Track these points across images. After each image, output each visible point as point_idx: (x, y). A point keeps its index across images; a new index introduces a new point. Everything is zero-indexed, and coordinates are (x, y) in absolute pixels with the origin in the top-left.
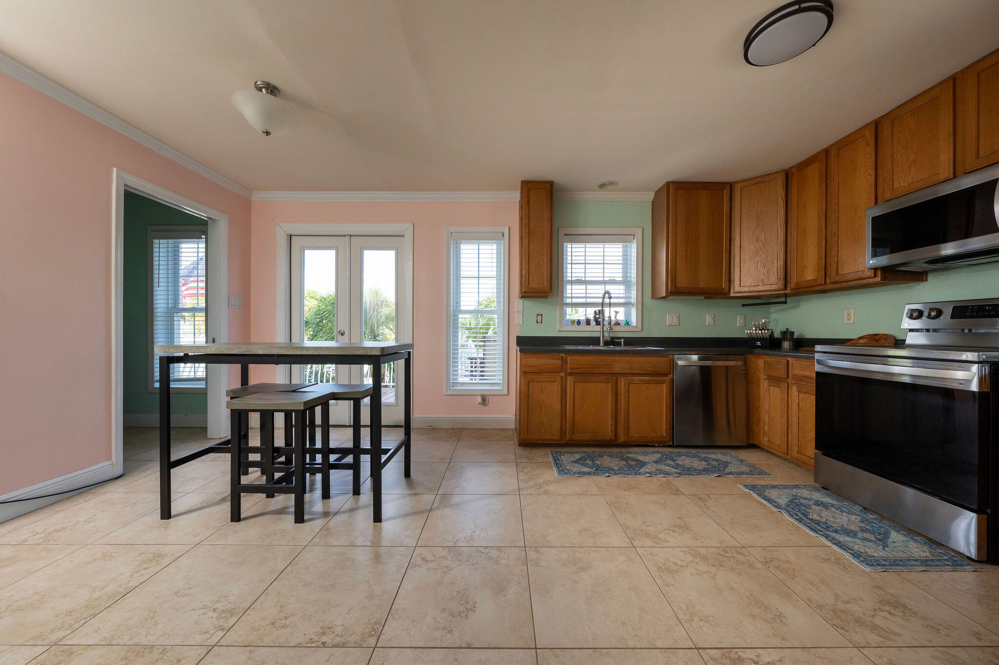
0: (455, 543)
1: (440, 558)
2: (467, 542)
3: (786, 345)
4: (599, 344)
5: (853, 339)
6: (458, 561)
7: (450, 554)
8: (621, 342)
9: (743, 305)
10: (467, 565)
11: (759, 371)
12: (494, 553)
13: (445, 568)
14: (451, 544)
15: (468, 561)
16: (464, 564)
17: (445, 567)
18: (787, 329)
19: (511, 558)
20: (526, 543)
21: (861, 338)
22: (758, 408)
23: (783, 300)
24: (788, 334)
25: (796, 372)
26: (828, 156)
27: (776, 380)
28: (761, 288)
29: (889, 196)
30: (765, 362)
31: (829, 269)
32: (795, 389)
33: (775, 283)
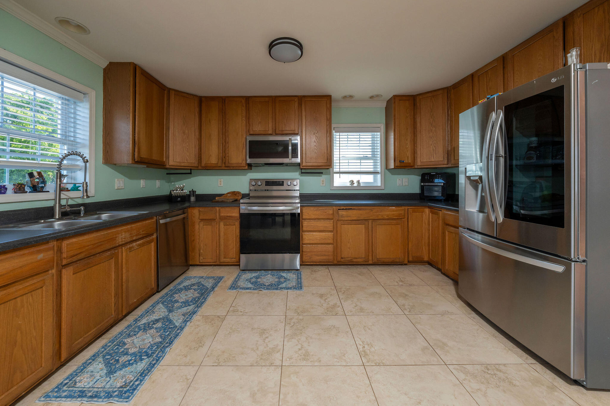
3: (193, 199)
5: (225, 194)
9: (167, 174)
11: (194, 218)
18: (193, 189)
21: (228, 193)
22: (194, 240)
23: (189, 171)
24: (193, 192)
25: (222, 214)
26: (223, 101)
27: (209, 221)
28: (186, 164)
29: (252, 133)
30: (199, 211)
31: (224, 159)
32: (222, 224)
33: (194, 162)
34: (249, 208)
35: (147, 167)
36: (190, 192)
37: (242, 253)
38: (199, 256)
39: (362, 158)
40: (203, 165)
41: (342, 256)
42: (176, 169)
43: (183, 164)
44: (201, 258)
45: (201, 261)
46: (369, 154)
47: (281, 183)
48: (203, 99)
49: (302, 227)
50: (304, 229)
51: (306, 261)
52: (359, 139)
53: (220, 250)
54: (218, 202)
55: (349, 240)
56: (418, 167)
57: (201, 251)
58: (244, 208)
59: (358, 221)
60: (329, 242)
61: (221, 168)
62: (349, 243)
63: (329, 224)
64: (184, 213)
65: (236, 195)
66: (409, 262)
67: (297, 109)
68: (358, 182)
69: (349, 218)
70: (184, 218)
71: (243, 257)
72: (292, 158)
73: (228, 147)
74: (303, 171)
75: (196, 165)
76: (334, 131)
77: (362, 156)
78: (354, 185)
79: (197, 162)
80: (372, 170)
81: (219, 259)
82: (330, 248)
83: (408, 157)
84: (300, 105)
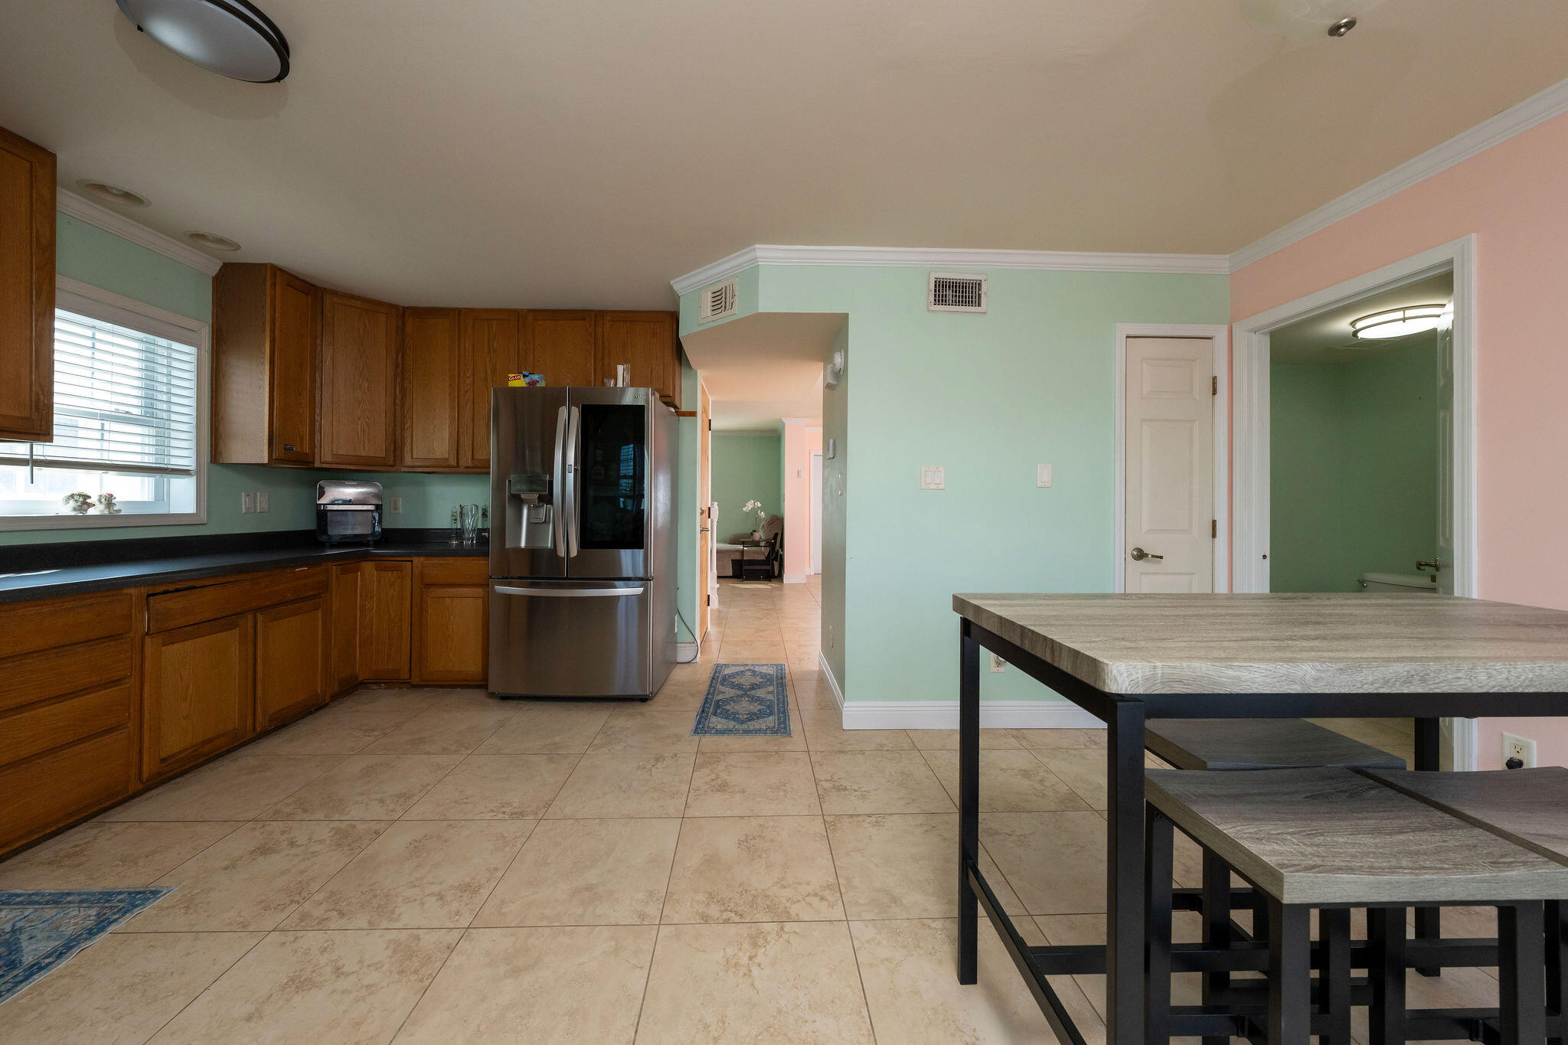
0: (782, 928)
1: (799, 901)
2: (762, 933)
6: (769, 896)
7: (786, 908)
10: (756, 890)
12: (714, 911)
13: (787, 885)
14: (788, 927)
15: (755, 896)
16: (760, 891)
17: (785, 887)
19: (689, 904)
20: (654, 933)
56: (324, 466)
83: (302, 439)
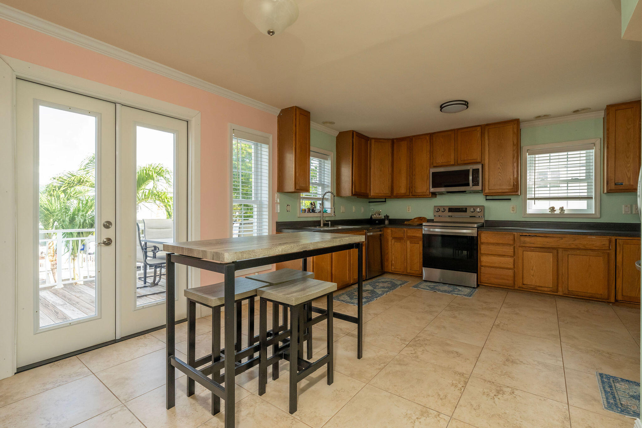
3: (387, 222)
4: (320, 225)
5: (411, 219)
8: (329, 223)
9: (369, 202)
11: (388, 235)
18: (387, 215)
21: (415, 219)
22: (387, 253)
23: (384, 200)
24: (387, 217)
25: (409, 234)
26: (411, 140)
27: (398, 239)
28: (382, 195)
29: (435, 165)
30: (392, 231)
31: (411, 189)
32: (408, 242)
33: (388, 193)
34: (431, 230)
35: (358, 197)
36: (385, 216)
37: (424, 267)
38: (392, 266)
39: (569, 182)
40: (395, 194)
41: (524, 283)
42: (375, 198)
43: (380, 195)
44: (393, 267)
45: (393, 270)
46: (583, 176)
47: (464, 209)
48: (395, 141)
49: (480, 250)
50: (482, 252)
51: (484, 282)
52: (566, 159)
53: (407, 263)
54: (406, 225)
55: (533, 267)
57: (393, 262)
58: (425, 230)
59: (544, 249)
60: (509, 266)
61: (408, 197)
62: (532, 270)
63: (510, 250)
64: (380, 231)
65: (421, 220)
66: (616, 301)
67: (479, 138)
68: (562, 209)
69: (533, 245)
70: (380, 235)
71: (424, 269)
72: (473, 186)
73: (415, 178)
74: (488, 198)
75: (389, 195)
76: (528, 154)
77: (570, 178)
78: (555, 212)
79: (390, 193)
80: (586, 194)
81: (406, 270)
82: (511, 273)
84: (482, 134)
